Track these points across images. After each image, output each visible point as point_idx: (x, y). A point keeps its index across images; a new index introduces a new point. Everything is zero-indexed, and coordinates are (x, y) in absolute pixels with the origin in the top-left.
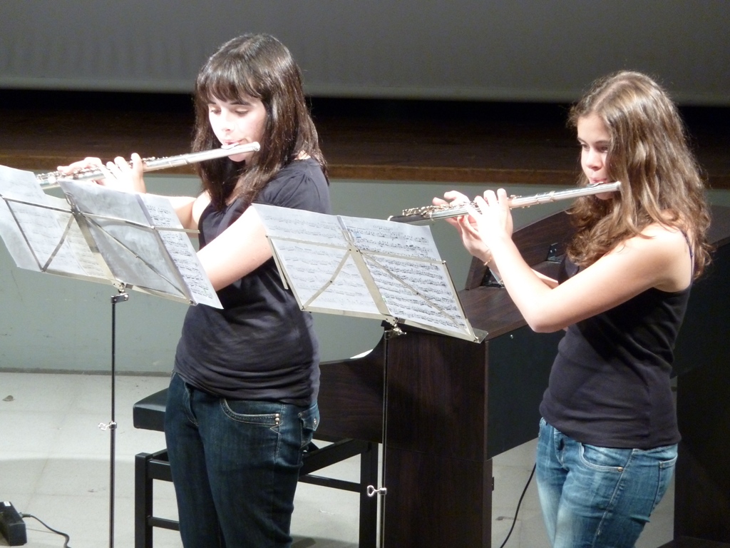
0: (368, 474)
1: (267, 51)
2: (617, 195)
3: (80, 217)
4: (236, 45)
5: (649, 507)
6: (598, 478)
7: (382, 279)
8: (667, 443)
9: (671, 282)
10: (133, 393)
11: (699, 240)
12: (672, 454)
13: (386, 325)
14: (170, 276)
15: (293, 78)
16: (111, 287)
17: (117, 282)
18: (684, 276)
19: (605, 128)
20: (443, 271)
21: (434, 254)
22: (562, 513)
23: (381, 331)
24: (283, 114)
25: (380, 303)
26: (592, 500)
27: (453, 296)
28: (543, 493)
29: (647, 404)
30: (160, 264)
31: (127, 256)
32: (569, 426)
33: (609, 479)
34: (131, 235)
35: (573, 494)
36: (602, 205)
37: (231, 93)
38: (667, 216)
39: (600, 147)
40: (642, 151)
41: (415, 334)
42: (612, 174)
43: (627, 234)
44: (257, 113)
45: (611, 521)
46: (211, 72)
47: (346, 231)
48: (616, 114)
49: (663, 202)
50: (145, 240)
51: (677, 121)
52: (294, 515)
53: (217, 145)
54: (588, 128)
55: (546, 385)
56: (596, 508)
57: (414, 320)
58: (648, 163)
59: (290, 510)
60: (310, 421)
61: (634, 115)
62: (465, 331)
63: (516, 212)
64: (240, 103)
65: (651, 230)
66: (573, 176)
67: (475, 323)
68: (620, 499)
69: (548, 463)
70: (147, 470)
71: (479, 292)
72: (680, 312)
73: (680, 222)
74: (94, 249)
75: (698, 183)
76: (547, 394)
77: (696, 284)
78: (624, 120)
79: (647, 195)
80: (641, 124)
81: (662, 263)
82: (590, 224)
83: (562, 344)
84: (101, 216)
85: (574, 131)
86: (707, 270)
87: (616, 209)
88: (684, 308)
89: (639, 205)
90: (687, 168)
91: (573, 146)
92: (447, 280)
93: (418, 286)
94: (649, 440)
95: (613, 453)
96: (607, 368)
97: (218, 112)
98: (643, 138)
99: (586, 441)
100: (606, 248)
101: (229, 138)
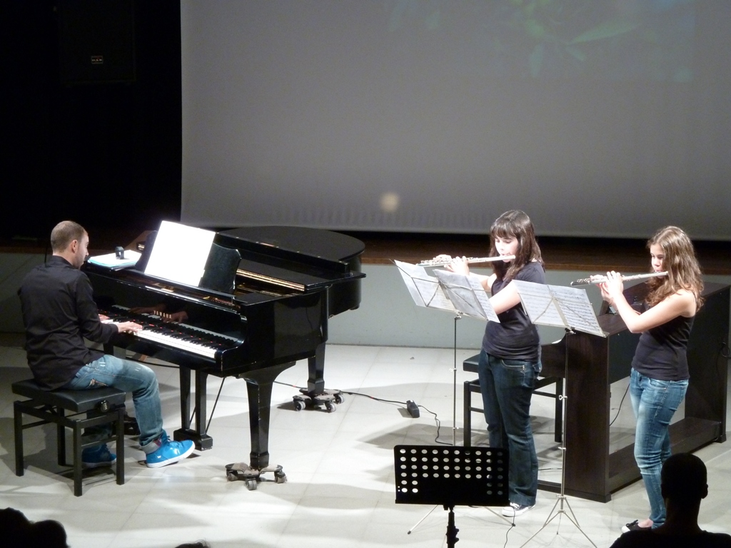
0: (559, 391)
1: (520, 217)
2: (667, 277)
3: (442, 285)
4: (507, 215)
5: (676, 405)
6: (656, 392)
7: (565, 311)
8: (684, 379)
9: (688, 313)
10: (464, 356)
11: (699, 296)
12: (686, 383)
13: (567, 330)
14: (478, 309)
15: (530, 229)
16: (454, 314)
17: (457, 311)
18: (693, 311)
19: (662, 250)
20: (591, 308)
21: (587, 301)
22: (642, 407)
23: (564, 333)
24: (525, 243)
25: (564, 320)
26: (653, 401)
27: (595, 318)
28: (633, 399)
29: (676, 363)
30: (474, 304)
31: (461, 301)
32: (644, 371)
33: (661, 393)
34: (463, 293)
35: (646, 399)
36: (660, 281)
37: (504, 234)
38: (687, 286)
39: (660, 257)
40: (677, 259)
41: (579, 334)
42: (664, 268)
43: (671, 293)
44: (515, 242)
45: (661, 410)
46: (496, 225)
47: (551, 291)
48: (666, 244)
49: (685, 280)
50: (468, 295)
51: (691, 247)
52: (530, 407)
53: (498, 255)
54: (655, 249)
55: (634, 354)
56: (655, 404)
57: (579, 328)
58: (680, 264)
59: (529, 405)
60: (538, 368)
61: (673, 244)
62: (600, 333)
63: (624, 282)
64: (507, 238)
65: (680, 291)
66: (648, 268)
67: (604, 329)
68: (665, 401)
69: (635, 387)
70: (469, 388)
71: (605, 316)
72: (691, 326)
73: (692, 288)
74: (448, 298)
75: (699, 272)
76: (634, 358)
77: (697, 314)
78: (670, 246)
79: (679, 278)
80: (677, 249)
81: (684, 306)
82: (655, 288)
83: (641, 338)
84: (450, 284)
85: (649, 250)
86: (702, 308)
87: (666, 283)
88: (692, 324)
89: (676, 281)
90: (695, 266)
91: (648, 256)
92: (592, 311)
93: (580, 314)
94: (677, 378)
95: (662, 382)
96: (661, 347)
97: (499, 241)
98: (678, 254)
99: (651, 377)
100: (662, 298)
101: (503, 252)
